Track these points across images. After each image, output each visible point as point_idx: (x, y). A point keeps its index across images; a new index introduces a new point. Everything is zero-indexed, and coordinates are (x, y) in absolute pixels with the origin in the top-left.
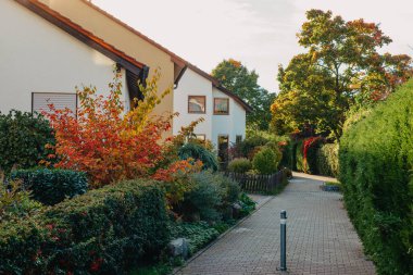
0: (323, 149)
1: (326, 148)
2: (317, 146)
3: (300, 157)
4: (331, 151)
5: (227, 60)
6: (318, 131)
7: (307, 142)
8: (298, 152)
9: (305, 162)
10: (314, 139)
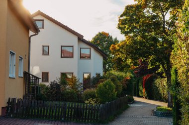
0: (156, 81)
1: (158, 81)
2: (151, 80)
3: (141, 88)
4: (162, 84)
5: (101, 32)
6: (149, 67)
7: (145, 77)
8: (140, 84)
9: (144, 91)
10: (150, 75)
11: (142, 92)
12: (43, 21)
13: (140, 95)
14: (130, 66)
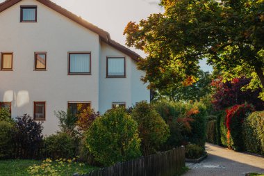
3: (224, 130)
7: (229, 111)
8: (222, 123)
10: (239, 107)
11: (225, 138)
12: (35, 7)
13: (223, 143)
14: (181, 79)
